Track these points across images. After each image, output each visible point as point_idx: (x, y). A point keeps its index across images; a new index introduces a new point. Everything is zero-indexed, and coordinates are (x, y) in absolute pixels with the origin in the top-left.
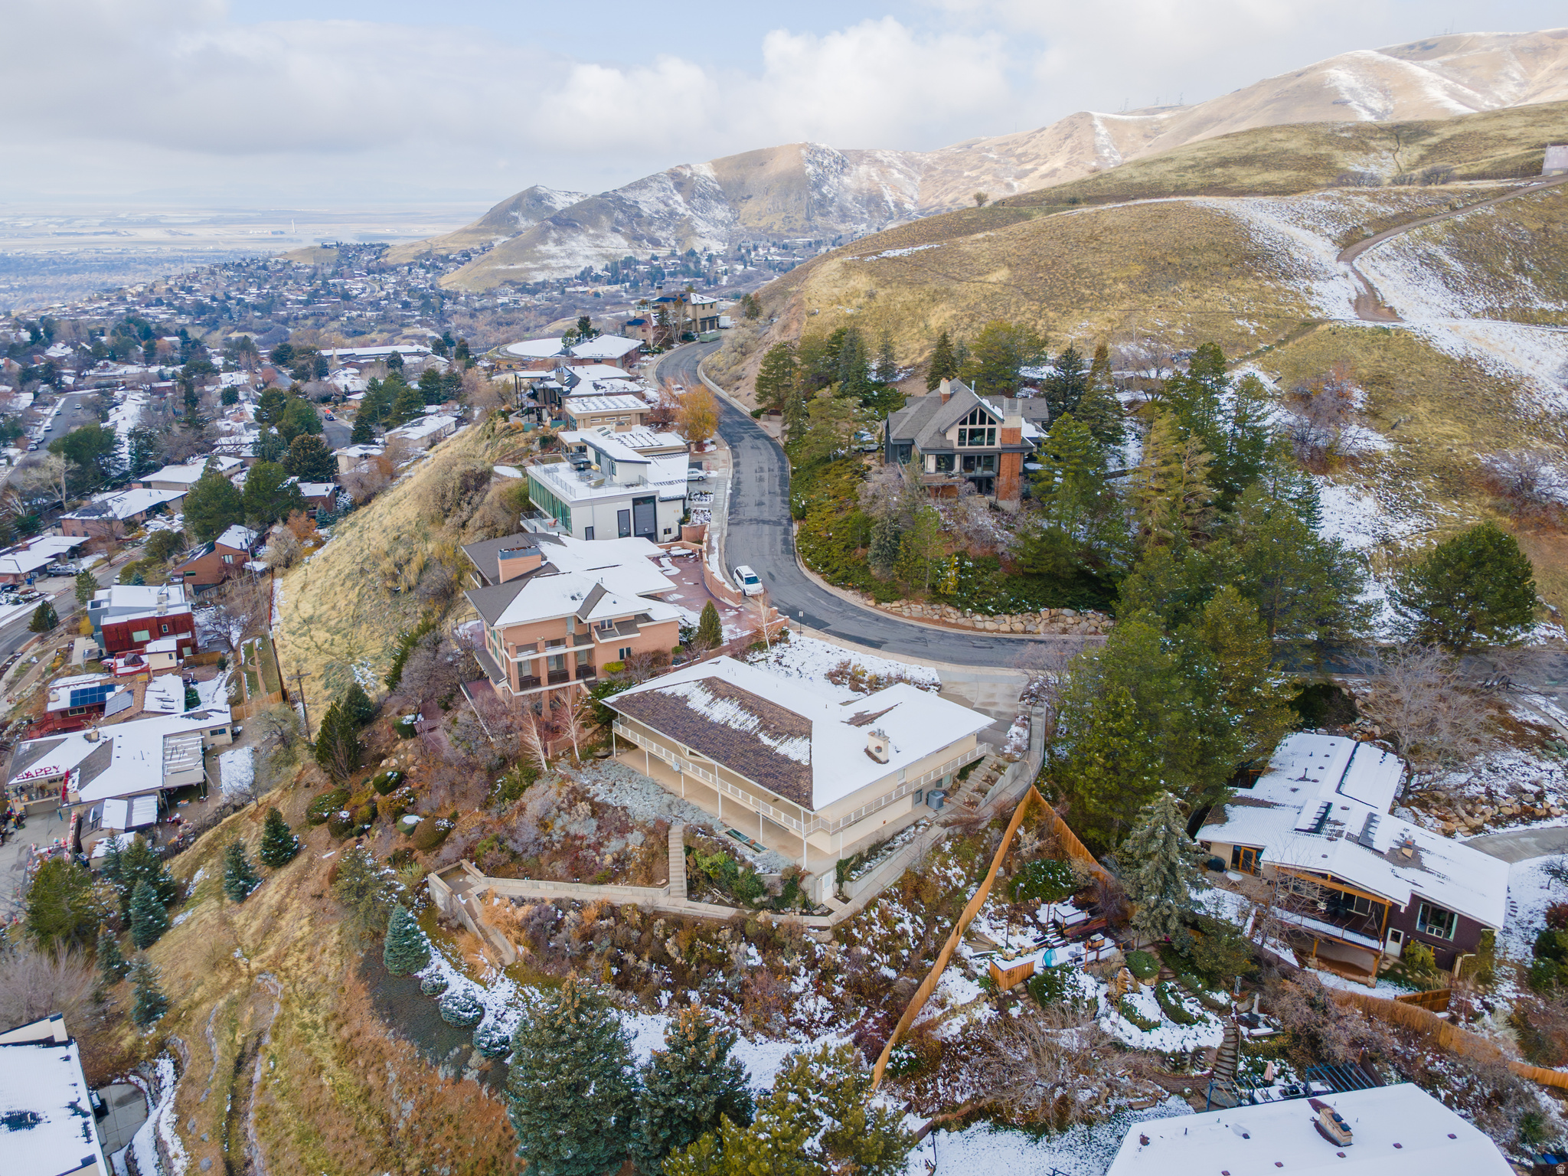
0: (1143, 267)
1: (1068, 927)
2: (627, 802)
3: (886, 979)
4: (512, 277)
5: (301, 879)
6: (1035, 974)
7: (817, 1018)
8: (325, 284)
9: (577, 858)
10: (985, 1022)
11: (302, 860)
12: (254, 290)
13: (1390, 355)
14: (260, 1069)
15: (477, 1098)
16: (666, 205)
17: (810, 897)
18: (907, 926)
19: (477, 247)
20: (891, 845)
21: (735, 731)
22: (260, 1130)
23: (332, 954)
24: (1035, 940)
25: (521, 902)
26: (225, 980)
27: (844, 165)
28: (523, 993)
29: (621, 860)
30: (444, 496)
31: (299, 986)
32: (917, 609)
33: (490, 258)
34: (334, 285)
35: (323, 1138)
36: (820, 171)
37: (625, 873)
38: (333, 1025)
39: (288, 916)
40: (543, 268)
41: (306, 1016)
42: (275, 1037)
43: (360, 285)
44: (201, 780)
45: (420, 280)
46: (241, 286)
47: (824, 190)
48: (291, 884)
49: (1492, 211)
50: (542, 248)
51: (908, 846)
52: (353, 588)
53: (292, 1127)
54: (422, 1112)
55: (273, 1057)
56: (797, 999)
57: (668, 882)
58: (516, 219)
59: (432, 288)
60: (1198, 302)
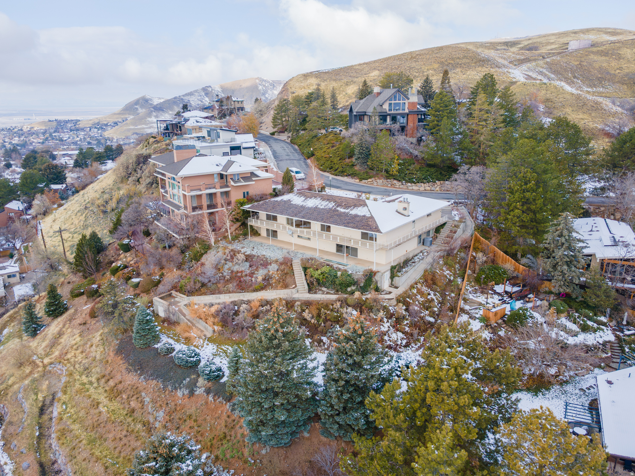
0: (438, 65)
1: (514, 293)
2: (264, 253)
3: (429, 322)
4: (136, 131)
5: (71, 320)
6: (506, 315)
7: (399, 343)
8: (51, 135)
9: (240, 281)
10: (488, 339)
11: (71, 311)
12: (17, 139)
13: (548, 92)
14: (56, 410)
15: (207, 403)
16: (202, 102)
17: (379, 285)
18: (432, 296)
19: (120, 120)
20: (413, 261)
21: (323, 209)
22: (61, 442)
23: (97, 346)
24: (500, 300)
25: (212, 305)
26: (28, 371)
27: (274, 86)
28: (222, 349)
29: (267, 279)
30: (128, 167)
31: (77, 366)
32: (380, 181)
33: (127, 124)
34: (55, 136)
35: (105, 440)
36: (264, 88)
37: (270, 285)
38: (103, 380)
39: (65, 337)
40: (150, 128)
41: (84, 379)
42: (65, 393)
43: (68, 136)
44: (4, 295)
45: (95, 133)
46: (11, 137)
47: (267, 96)
48: (66, 322)
49: (559, 58)
50: (149, 119)
51: (421, 261)
52: (82, 215)
53: (83, 437)
54: (170, 416)
55: (64, 403)
56: (385, 335)
57: (296, 286)
58: (137, 109)
59: (101, 136)
60: (465, 76)
